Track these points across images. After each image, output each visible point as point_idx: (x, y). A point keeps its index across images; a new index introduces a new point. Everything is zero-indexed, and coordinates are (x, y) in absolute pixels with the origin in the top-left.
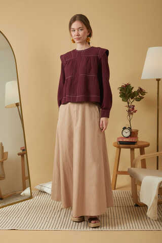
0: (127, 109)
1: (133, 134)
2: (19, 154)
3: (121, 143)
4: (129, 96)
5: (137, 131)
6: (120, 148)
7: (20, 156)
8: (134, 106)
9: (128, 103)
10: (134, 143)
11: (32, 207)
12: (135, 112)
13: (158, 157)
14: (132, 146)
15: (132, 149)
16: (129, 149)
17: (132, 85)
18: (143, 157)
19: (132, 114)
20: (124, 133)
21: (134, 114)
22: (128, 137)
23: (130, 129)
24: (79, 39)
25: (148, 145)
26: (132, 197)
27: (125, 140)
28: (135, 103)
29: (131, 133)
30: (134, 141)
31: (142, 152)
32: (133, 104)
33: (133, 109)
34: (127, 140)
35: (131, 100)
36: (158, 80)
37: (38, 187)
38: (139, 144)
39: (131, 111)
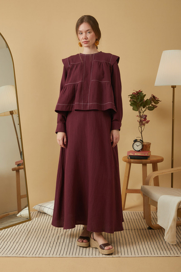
0: (139, 119)
1: (145, 147)
2: (13, 170)
3: (132, 157)
4: (141, 105)
5: (150, 144)
6: (130, 163)
7: (15, 171)
8: (146, 116)
9: (140, 113)
10: (146, 158)
11: (32, 230)
12: (148, 122)
13: (172, 174)
14: (144, 161)
15: (145, 165)
16: (141, 165)
17: (144, 93)
18: (156, 174)
19: (144, 125)
20: (135, 146)
21: (146, 125)
22: (139, 151)
23: (142, 141)
24: (87, 42)
25: (162, 160)
26: (144, 219)
27: (136, 154)
28: (147, 113)
29: (143, 146)
30: (146, 155)
31: (155, 169)
32: (145, 113)
33: (145, 119)
34: (139, 154)
35: (143, 109)
36: (174, 87)
37: (37, 207)
38: (151, 159)
39: (143, 121)
